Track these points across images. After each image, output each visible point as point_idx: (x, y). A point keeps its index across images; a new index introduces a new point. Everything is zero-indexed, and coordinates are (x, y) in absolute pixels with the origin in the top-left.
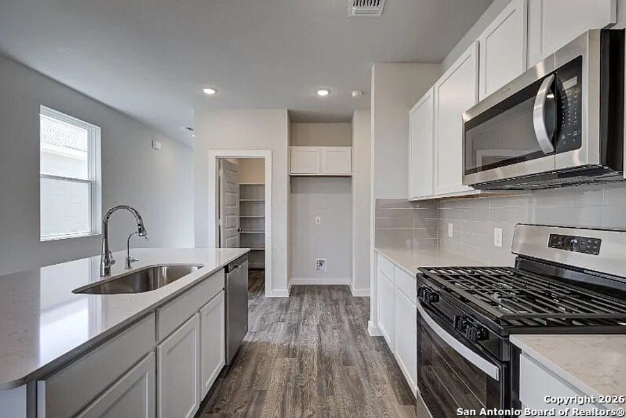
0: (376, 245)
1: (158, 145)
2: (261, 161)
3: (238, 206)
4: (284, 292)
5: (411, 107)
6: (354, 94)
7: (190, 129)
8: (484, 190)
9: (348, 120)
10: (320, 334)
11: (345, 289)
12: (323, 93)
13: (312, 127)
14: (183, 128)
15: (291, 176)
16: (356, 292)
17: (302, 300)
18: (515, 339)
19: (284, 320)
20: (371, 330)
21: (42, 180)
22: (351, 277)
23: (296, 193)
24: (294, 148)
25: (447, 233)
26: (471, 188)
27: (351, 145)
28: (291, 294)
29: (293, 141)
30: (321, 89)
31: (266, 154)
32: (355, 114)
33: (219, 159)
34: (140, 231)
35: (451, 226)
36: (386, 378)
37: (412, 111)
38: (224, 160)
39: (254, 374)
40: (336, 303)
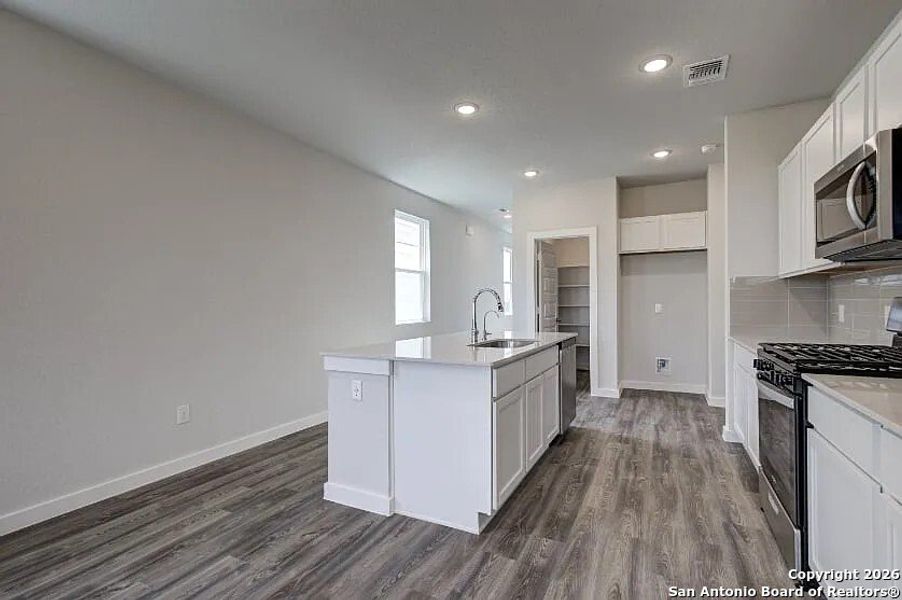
0: (732, 334)
1: (471, 230)
2: (585, 239)
3: (556, 293)
4: (614, 393)
5: (780, 163)
6: (704, 149)
7: (503, 210)
8: (846, 262)
9: (702, 176)
10: (658, 434)
11: (699, 399)
12: (661, 155)
13: (649, 191)
14: (497, 210)
15: (621, 255)
16: (712, 401)
17: (637, 402)
18: (805, 376)
19: (614, 416)
20: (727, 435)
21: (397, 274)
22: (707, 383)
23: (628, 274)
24: (624, 220)
25: (838, 318)
26: (828, 261)
27: (706, 209)
28: (622, 396)
29: (623, 212)
30: (657, 152)
31: (590, 232)
32: (710, 170)
33: (537, 241)
34: (500, 308)
35: (842, 308)
36: (735, 472)
37: (780, 167)
38: (543, 243)
39: (586, 447)
40: (683, 409)
